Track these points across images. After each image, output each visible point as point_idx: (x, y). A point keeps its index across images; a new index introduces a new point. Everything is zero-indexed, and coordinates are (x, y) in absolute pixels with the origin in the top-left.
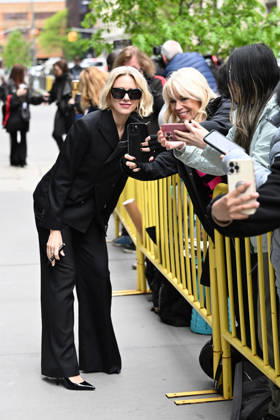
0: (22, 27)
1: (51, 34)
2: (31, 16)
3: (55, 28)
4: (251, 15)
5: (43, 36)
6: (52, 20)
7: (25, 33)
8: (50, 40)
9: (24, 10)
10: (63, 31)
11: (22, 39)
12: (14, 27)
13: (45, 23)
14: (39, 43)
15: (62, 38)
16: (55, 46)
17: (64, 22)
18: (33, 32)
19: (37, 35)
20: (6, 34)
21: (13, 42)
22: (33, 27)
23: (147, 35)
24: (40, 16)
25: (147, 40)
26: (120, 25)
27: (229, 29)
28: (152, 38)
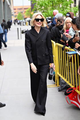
0: (21, 11)
1: (28, 13)
2: (23, 9)
3: (29, 11)
4: (67, 8)
5: (26, 13)
6: (28, 10)
7: (22, 12)
8: (27, 14)
9: (21, 8)
10: (30, 12)
11: (21, 14)
12: (19, 11)
13: (26, 10)
14: (25, 15)
15: (30, 13)
16: (28, 15)
17: (30, 10)
18: (24, 12)
19: (24, 13)
20: (18, 13)
21: (19, 14)
22: (23, 11)
23: (45, 13)
24: (25, 9)
25: (45, 14)
26: (40, 11)
27: (62, 12)
28: (46, 14)
